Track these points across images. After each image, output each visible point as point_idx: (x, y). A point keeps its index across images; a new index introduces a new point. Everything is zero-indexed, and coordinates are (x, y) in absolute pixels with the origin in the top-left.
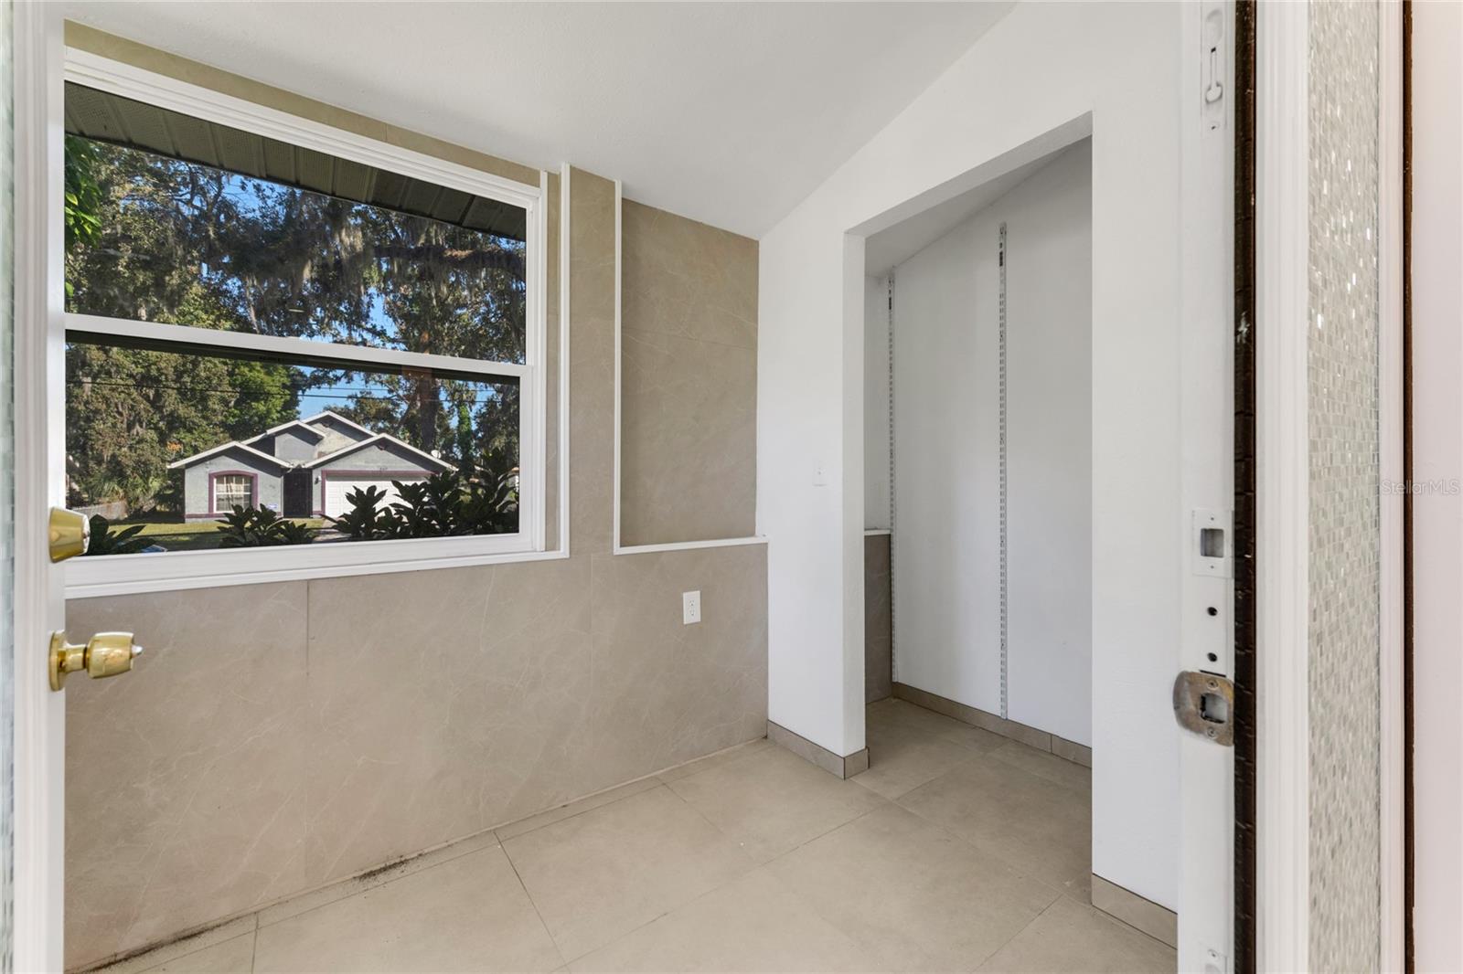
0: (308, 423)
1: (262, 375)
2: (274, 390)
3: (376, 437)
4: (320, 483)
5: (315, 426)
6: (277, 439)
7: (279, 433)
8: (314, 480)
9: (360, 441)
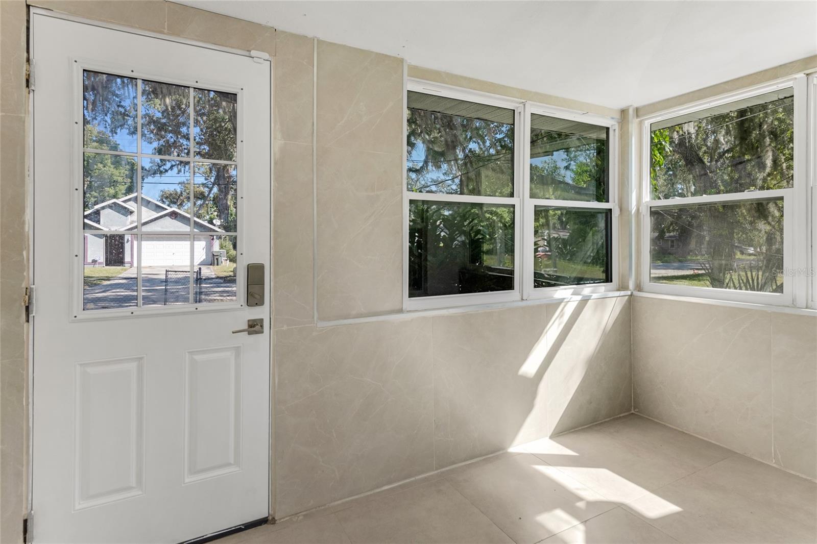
0: (123, 202)
1: (112, 169)
2: (120, 179)
3: (170, 210)
4: (130, 242)
5: (130, 203)
6: (101, 212)
7: (103, 208)
8: (126, 240)
9: (158, 213)
